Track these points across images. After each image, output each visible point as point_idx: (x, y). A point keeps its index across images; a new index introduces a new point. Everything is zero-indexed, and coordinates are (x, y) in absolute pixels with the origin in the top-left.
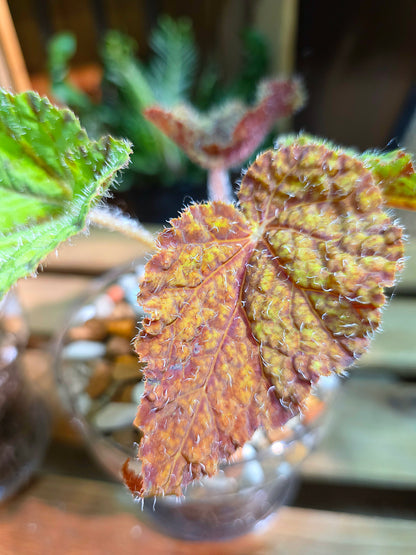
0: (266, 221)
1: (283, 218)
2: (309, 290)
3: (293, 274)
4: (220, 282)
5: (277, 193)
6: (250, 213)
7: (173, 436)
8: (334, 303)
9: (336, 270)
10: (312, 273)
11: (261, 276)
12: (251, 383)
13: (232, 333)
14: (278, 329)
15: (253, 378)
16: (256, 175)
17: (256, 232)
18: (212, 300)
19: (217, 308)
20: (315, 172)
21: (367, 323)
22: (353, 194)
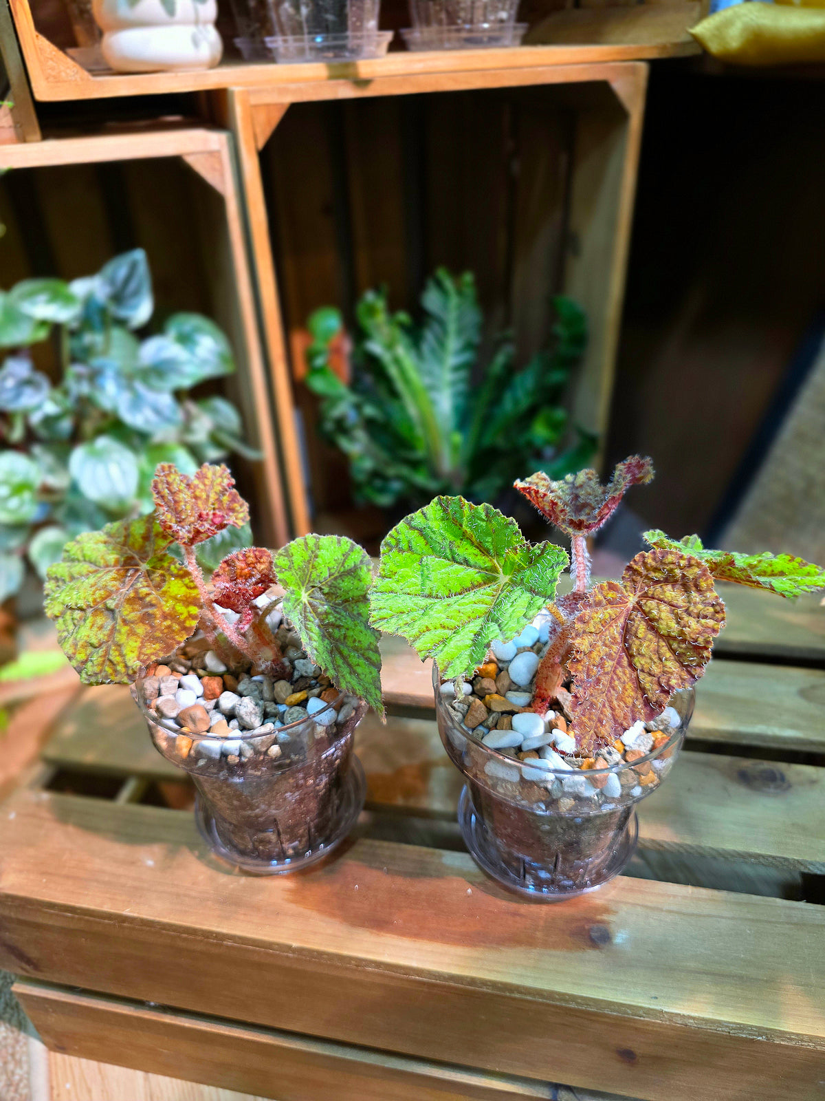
0: (639, 594)
1: (650, 593)
2: (668, 638)
3: (658, 628)
4: (611, 631)
5: (647, 577)
6: (628, 588)
7: (590, 719)
8: (684, 646)
9: (685, 626)
10: (671, 628)
11: (637, 628)
12: (632, 694)
13: (619, 663)
14: (649, 661)
15: (633, 690)
16: (635, 567)
17: (632, 600)
18: (607, 642)
19: (610, 648)
20: (671, 566)
21: (703, 657)
22: (696, 580)
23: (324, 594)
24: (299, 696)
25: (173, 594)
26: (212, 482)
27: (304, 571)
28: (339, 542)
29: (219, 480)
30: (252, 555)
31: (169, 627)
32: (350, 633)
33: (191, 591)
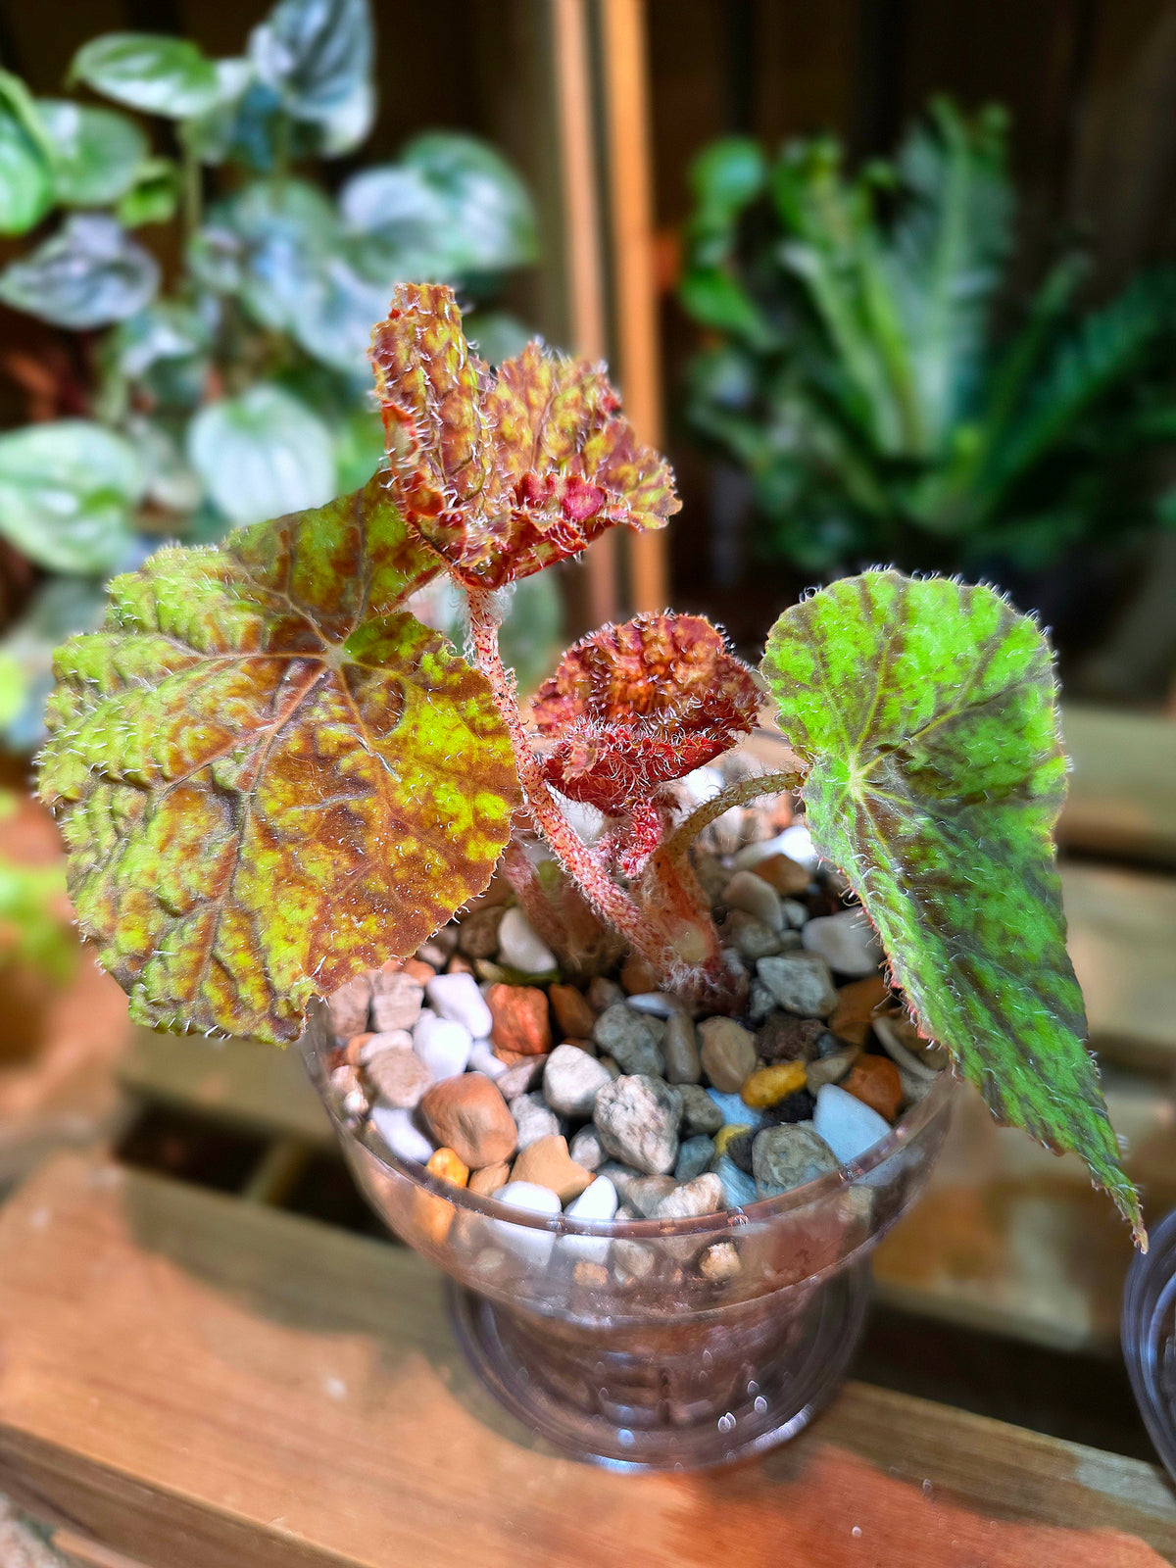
23: (907, 774)
24: (782, 1079)
25: (427, 751)
26: (551, 399)
27: (860, 694)
28: (966, 602)
29: (573, 393)
30: (663, 635)
31: (414, 860)
32: (991, 910)
33: (486, 743)
